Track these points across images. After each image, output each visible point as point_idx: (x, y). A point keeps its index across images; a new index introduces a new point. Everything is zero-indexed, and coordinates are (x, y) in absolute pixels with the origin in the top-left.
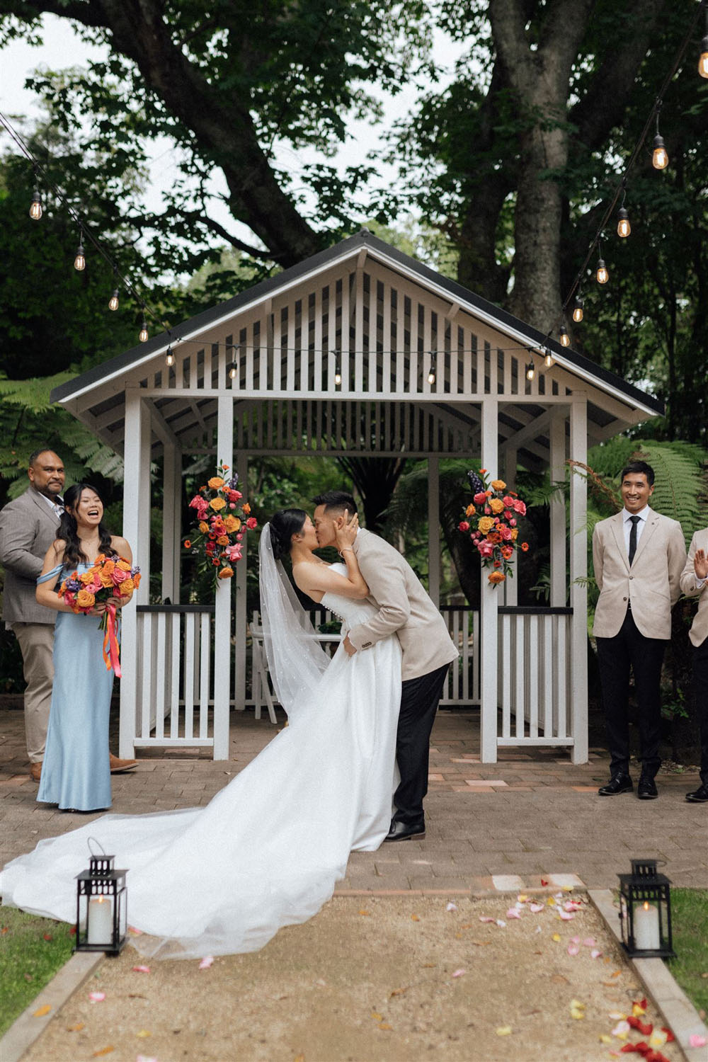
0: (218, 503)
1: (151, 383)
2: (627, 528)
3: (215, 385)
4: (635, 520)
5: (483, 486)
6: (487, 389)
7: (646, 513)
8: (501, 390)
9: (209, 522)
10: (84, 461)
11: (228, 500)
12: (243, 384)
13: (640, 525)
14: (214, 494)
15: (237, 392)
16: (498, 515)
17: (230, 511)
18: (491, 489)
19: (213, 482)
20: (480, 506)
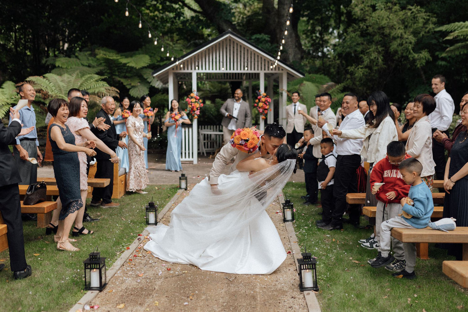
0: (193, 100)
1: (175, 69)
2: (293, 108)
3: (191, 69)
4: (295, 105)
5: (260, 95)
6: (261, 70)
7: (298, 104)
8: (265, 70)
9: (191, 105)
10: (150, 83)
11: (196, 99)
12: (199, 69)
13: (296, 107)
14: (192, 98)
15: (197, 71)
16: (264, 102)
17: (196, 102)
18: (262, 96)
19: (192, 95)
20: (259, 100)
